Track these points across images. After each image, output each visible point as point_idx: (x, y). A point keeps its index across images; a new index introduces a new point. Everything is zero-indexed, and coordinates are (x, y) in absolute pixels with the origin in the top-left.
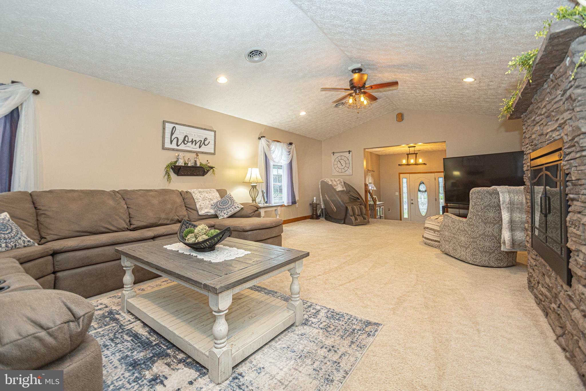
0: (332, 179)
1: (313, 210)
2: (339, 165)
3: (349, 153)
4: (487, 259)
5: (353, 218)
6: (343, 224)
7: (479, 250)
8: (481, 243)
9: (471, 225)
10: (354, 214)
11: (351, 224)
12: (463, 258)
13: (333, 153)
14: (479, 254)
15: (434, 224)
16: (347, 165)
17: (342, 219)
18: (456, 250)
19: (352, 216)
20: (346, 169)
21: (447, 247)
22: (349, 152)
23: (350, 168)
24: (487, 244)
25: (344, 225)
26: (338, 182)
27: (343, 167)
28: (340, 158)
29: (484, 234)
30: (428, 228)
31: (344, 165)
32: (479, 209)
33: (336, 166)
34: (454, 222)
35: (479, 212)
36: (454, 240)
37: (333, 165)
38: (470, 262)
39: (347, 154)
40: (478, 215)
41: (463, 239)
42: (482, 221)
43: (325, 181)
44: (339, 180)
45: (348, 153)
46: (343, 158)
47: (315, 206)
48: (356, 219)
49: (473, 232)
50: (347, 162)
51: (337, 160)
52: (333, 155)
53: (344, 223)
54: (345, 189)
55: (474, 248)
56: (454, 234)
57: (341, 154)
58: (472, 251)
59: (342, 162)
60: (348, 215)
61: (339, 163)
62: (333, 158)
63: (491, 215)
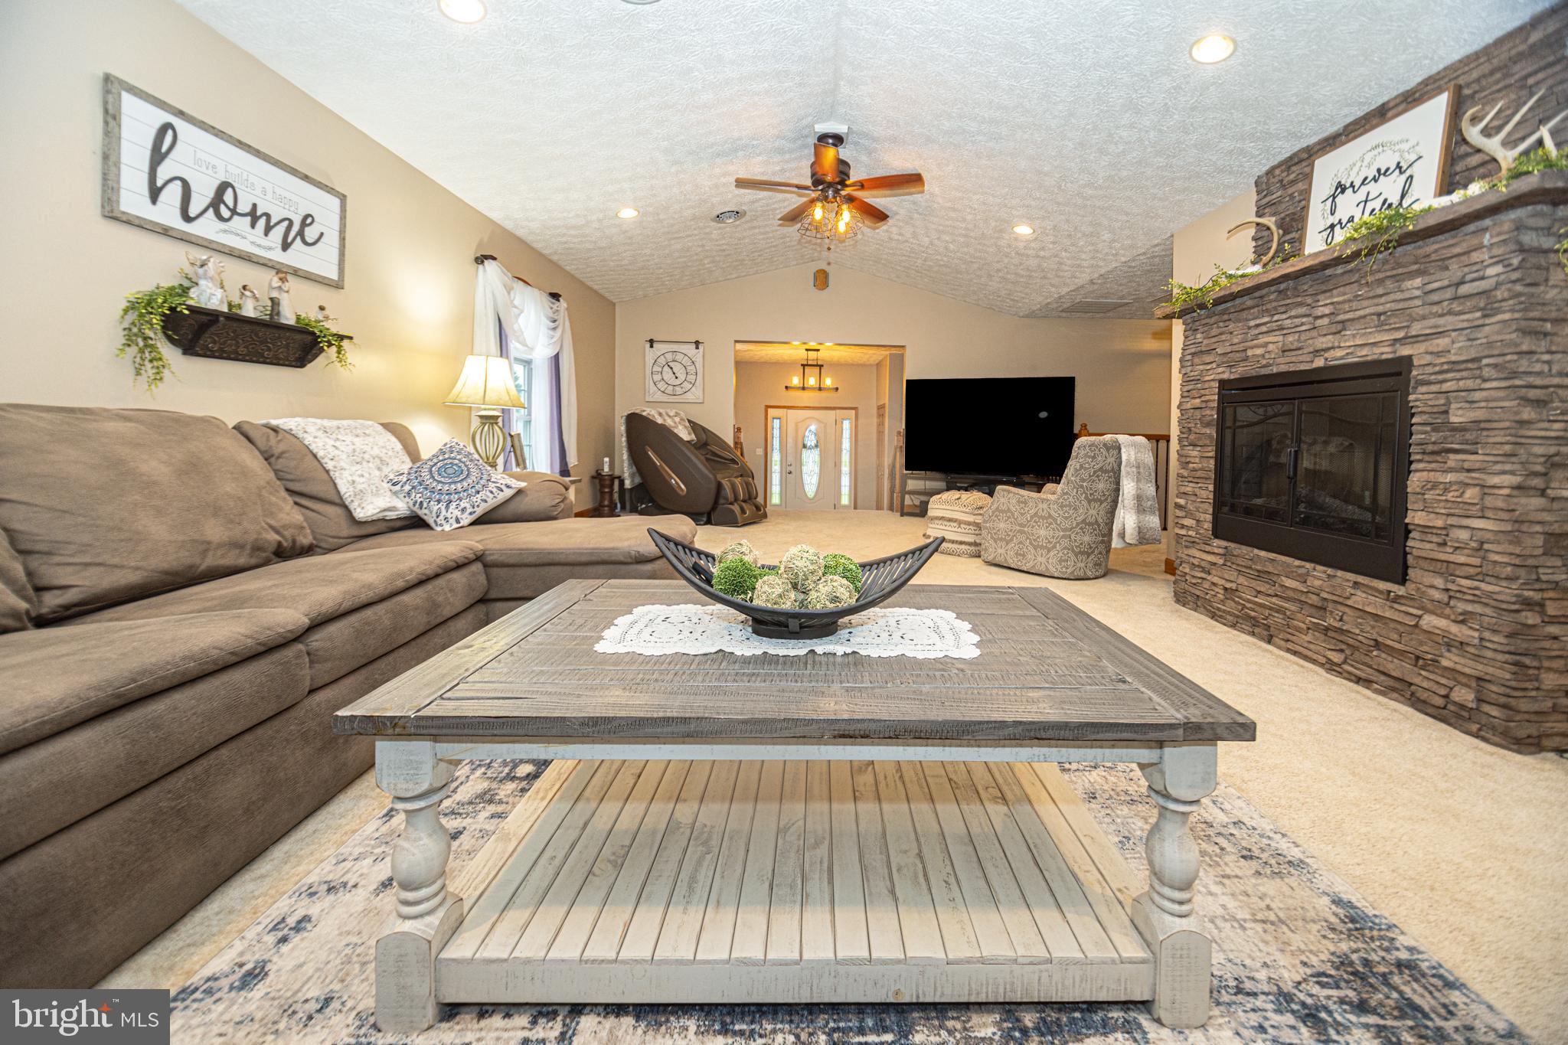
0: (661, 411)
1: (602, 493)
2: (668, 375)
3: (697, 348)
4: (1083, 565)
5: (736, 508)
6: (705, 524)
7: (1073, 551)
8: (1078, 538)
9: (1066, 506)
10: (736, 499)
11: (731, 521)
12: (1042, 569)
13: (652, 342)
14: (1073, 558)
15: (957, 508)
16: (691, 378)
17: (701, 514)
18: (1024, 555)
19: (731, 504)
20: (687, 386)
21: (1000, 551)
22: (697, 343)
23: (697, 383)
24: (1087, 539)
25: (709, 526)
26: (677, 419)
27: (678, 382)
28: (669, 357)
29: (1084, 521)
30: (937, 518)
31: (682, 377)
32: (1086, 476)
33: (657, 377)
34: (1025, 503)
35: (1083, 480)
36: (1022, 538)
37: (648, 372)
38: (1056, 575)
39: (690, 349)
40: (1082, 487)
41: (1042, 532)
42: (1086, 498)
43: (644, 414)
44: (677, 414)
45: (694, 346)
46: (679, 357)
47: (607, 482)
48: (743, 511)
49: (1066, 518)
50: (691, 369)
51: (662, 361)
52: (652, 346)
53: (709, 522)
54: (693, 437)
55: (1065, 548)
56: (1021, 525)
57: (675, 347)
58: (1061, 554)
59: (677, 368)
60: (722, 501)
61: (666, 368)
62: (650, 355)
63: (1101, 486)
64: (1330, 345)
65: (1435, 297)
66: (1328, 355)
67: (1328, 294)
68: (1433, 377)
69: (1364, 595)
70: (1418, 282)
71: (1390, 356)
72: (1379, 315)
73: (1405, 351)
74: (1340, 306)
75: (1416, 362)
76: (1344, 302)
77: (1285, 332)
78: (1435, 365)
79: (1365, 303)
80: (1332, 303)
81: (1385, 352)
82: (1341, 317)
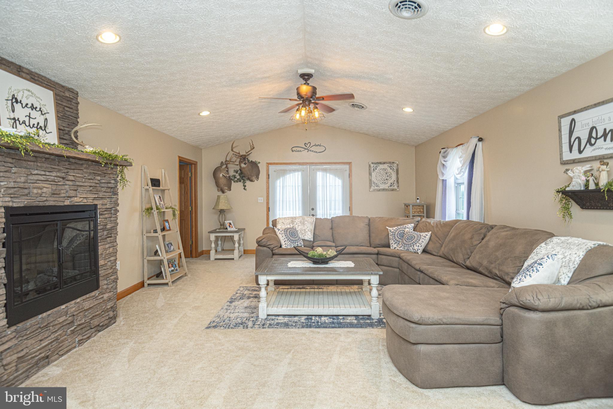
64: (74, 195)
65: (103, 185)
66: (72, 199)
67: (72, 171)
68: (103, 213)
69: (87, 302)
70: (99, 178)
71: (92, 204)
72: (90, 186)
73: (96, 202)
74: (78, 178)
75: (98, 207)
76: (79, 177)
77: (52, 183)
78: (103, 208)
79: (87, 180)
80: (74, 176)
81: (90, 202)
82: (78, 183)
